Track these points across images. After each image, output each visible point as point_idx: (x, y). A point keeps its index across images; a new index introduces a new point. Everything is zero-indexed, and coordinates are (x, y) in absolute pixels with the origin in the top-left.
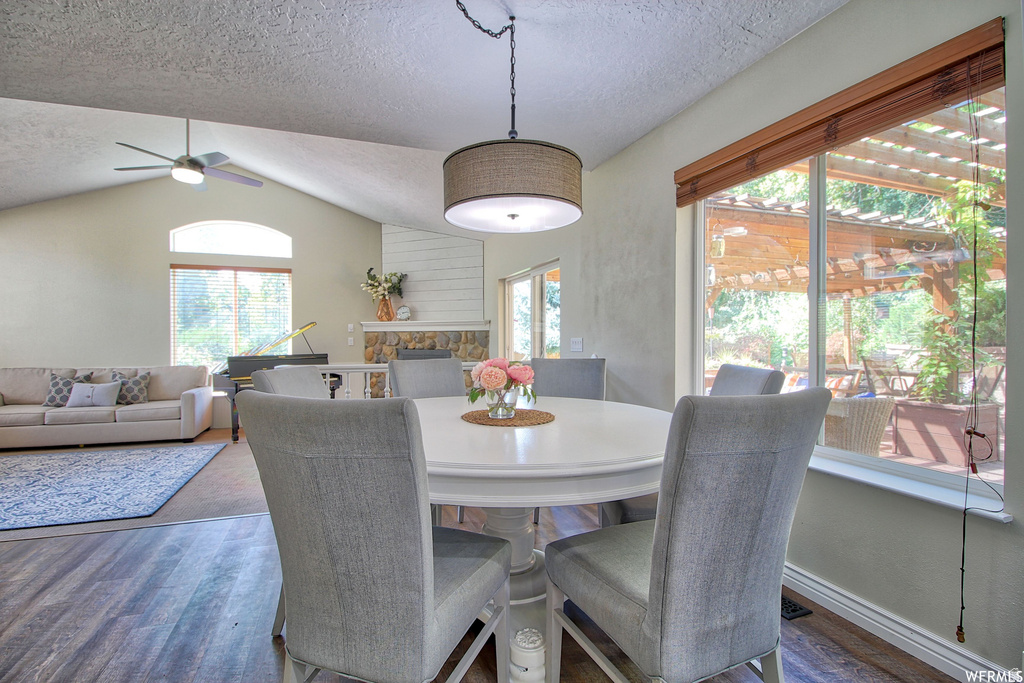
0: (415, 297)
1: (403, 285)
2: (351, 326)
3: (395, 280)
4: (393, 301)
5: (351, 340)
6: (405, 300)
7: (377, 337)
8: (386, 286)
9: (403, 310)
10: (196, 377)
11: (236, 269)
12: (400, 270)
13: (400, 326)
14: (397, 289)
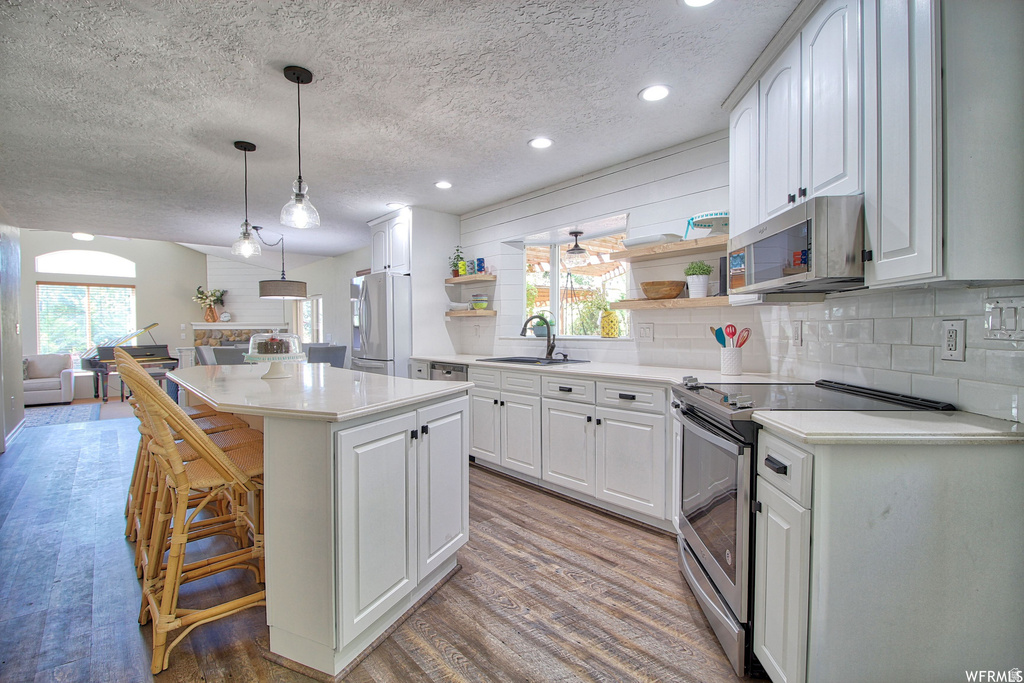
0: (232, 306)
1: (224, 298)
2: (183, 326)
3: (218, 294)
4: (216, 308)
5: (183, 336)
6: (226, 308)
7: (204, 333)
8: (212, 299)
9: (225, 314)
10: (64, 362)
11: (89, 285)
12: (222, 288)
13: (222, 325)
14: (220, 300)
